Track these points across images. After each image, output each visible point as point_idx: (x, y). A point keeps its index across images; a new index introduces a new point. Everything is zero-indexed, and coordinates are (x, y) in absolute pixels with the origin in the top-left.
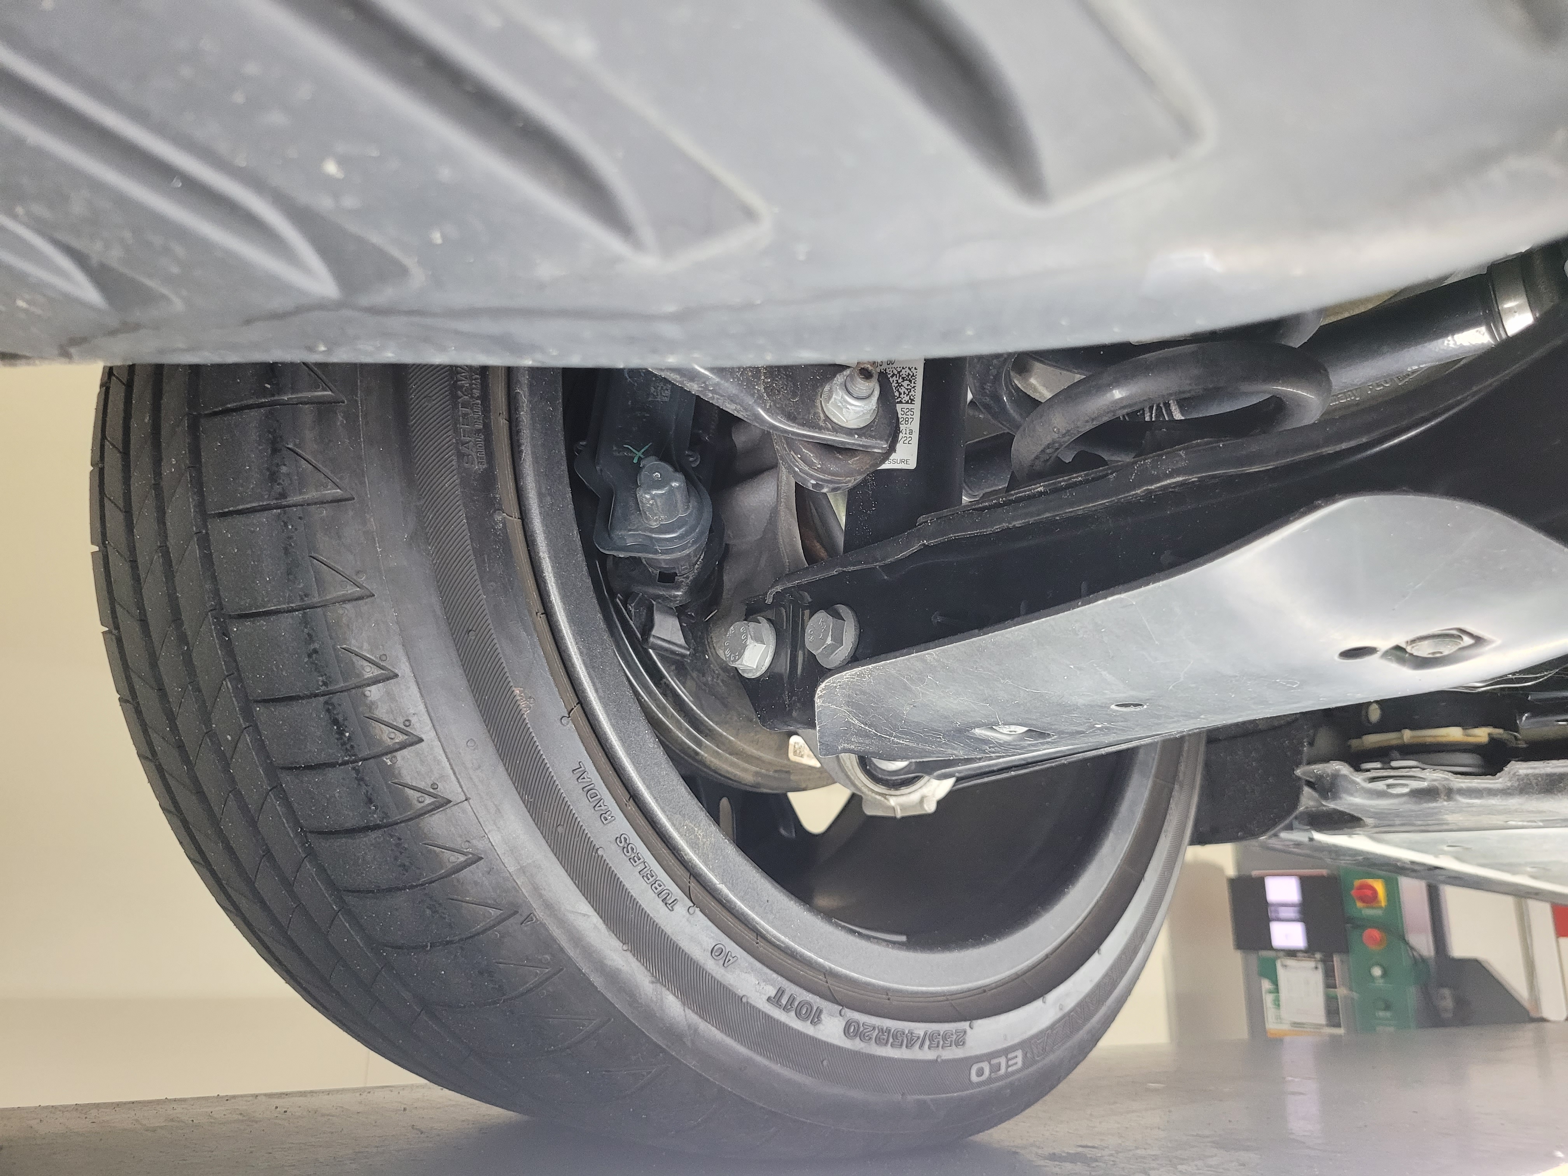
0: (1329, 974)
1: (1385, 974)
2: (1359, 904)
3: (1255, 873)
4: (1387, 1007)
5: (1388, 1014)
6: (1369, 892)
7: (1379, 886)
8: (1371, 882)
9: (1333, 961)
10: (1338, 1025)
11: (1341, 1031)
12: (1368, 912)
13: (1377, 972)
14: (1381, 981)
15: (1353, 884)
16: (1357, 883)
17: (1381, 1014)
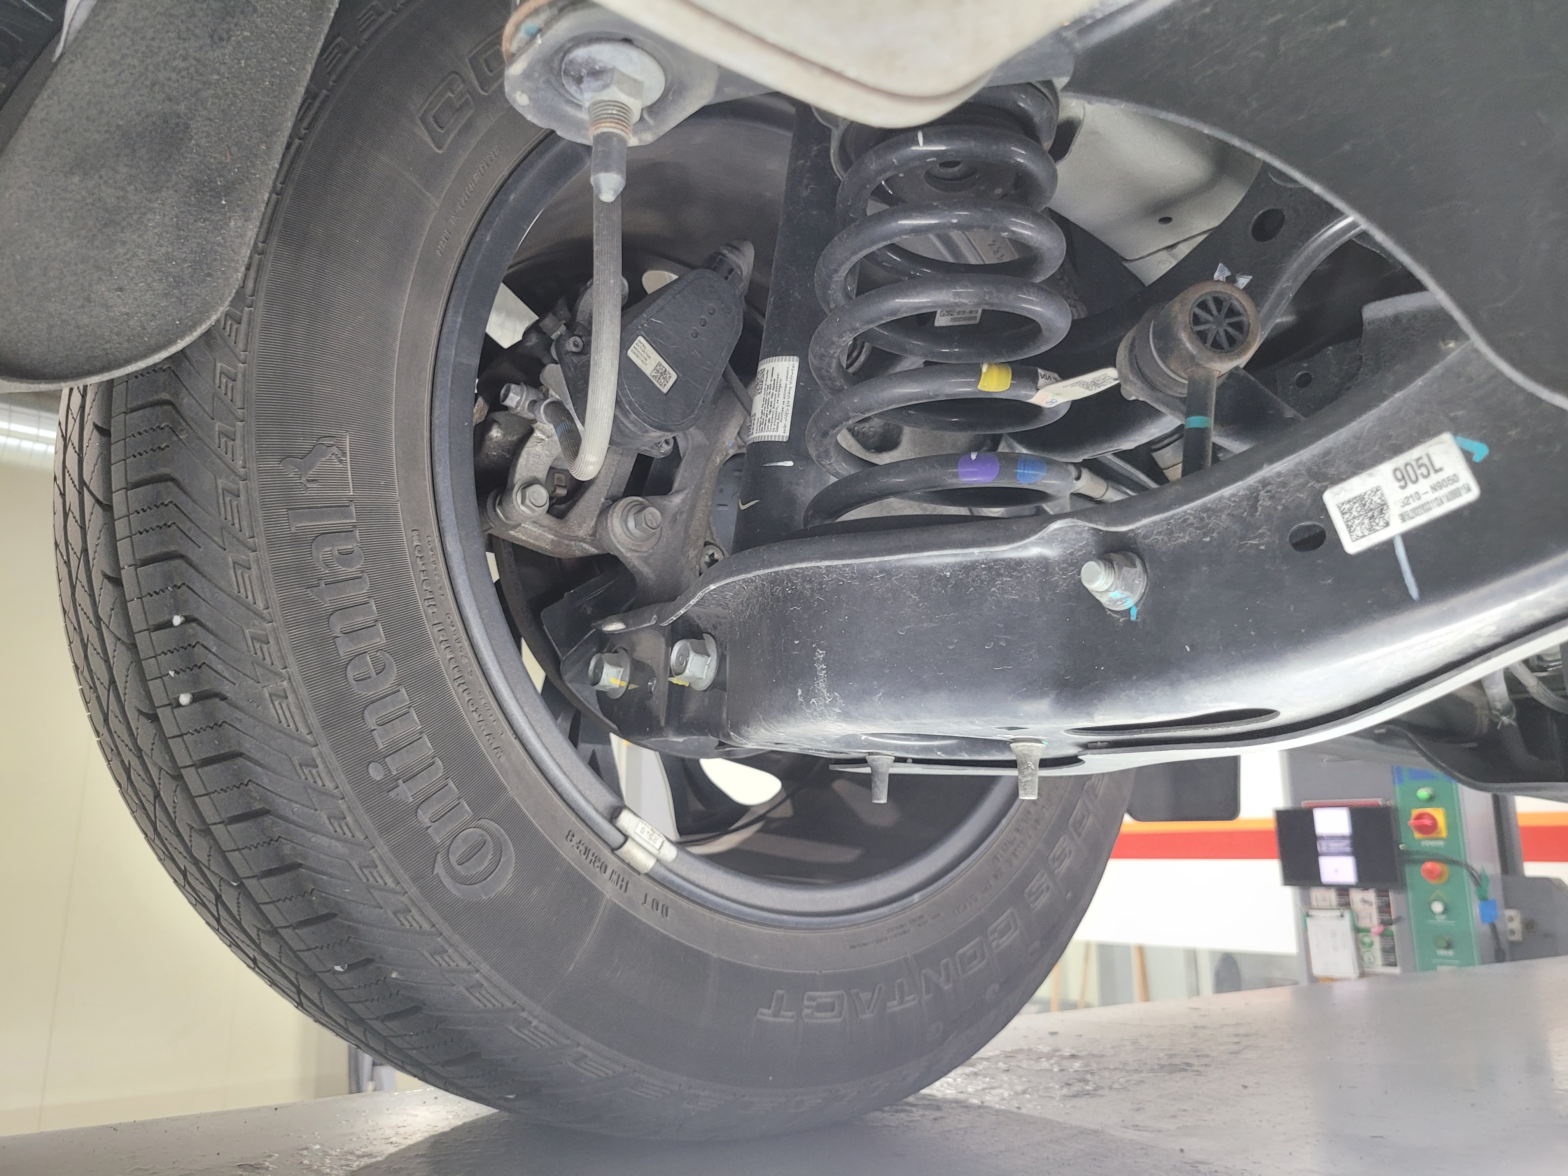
0: (1384, 909)
1: (1446, 911)
2: (1417, 835)
3: (1304, 804)
4: (1449, 946)
5: (1451, 953)
6: (1427, 822)
7: (1439, 814)
8: (1429, 810)
9: (1388, 896)
10: (1394, 964)
11: (1396, 971)
12: (1428, 843)
13: (1438, 907)
14: (1443, 917)
15: (1410, 814)
16: (1415, 812)
17: (1442, 952)
